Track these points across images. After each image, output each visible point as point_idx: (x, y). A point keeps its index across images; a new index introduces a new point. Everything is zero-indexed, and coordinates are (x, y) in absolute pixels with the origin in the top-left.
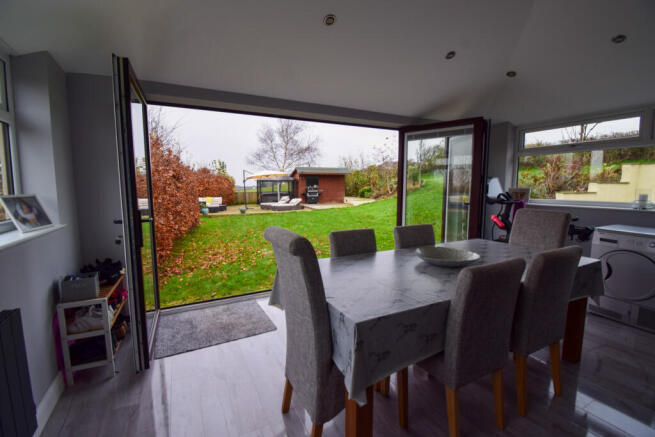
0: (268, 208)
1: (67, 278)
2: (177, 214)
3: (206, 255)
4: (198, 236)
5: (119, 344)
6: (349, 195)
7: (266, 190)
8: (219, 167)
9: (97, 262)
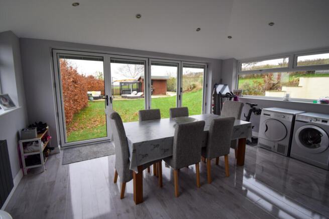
0: (126, 97)
1: (23, 130)
2: (75, 100)
3: (90, 121)
4: (87, 112)
5: (46, 158)
6: (169, 90)
7: (125, 87)
8: (99, 75)
9: (36, 123)
